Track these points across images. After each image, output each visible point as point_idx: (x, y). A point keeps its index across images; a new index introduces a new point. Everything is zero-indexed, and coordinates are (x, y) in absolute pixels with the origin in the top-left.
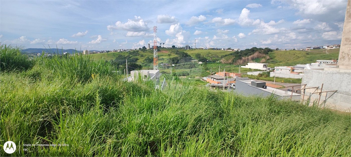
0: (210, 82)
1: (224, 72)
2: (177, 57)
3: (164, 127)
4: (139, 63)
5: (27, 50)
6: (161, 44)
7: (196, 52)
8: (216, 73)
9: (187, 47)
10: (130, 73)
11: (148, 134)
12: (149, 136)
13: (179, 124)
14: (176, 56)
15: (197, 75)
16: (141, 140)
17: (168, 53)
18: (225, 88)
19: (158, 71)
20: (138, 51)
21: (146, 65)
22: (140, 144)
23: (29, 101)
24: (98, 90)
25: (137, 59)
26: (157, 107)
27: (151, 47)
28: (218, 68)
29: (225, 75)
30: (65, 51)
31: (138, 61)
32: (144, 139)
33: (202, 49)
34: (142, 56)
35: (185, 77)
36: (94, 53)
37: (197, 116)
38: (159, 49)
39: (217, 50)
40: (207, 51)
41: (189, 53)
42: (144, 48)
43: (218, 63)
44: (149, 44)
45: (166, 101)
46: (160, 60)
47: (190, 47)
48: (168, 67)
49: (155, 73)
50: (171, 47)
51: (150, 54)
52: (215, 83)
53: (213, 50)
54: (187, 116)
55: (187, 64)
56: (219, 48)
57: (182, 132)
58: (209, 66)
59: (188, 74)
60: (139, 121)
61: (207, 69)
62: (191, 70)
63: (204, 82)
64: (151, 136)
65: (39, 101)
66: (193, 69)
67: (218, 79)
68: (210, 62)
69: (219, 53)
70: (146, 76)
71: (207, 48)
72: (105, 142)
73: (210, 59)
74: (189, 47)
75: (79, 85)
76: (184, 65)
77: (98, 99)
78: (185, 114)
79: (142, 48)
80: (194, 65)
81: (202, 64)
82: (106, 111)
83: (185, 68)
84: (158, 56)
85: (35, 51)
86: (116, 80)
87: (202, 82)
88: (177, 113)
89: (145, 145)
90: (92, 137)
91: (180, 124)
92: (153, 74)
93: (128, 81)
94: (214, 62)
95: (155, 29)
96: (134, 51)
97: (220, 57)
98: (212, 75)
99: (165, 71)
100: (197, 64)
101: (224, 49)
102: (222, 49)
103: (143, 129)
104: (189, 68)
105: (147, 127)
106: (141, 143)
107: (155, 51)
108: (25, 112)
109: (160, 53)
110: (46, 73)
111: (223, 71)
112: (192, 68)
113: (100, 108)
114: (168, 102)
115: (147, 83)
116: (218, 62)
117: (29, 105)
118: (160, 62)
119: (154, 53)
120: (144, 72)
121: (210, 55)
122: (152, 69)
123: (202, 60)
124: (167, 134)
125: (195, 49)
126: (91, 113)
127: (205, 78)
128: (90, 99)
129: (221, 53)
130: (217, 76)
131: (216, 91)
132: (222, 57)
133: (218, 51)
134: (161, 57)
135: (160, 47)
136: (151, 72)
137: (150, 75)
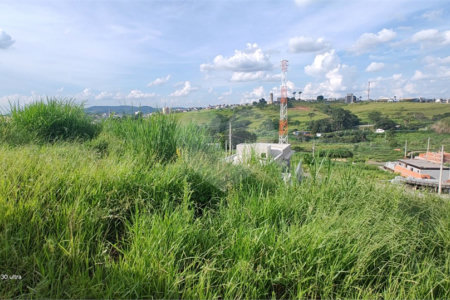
0: (403, 174)
1: (442, 153)
2: (327, 120)
3: (304, 260)
4: (251, 129)
5: (91, 109)
6: (294, 93)
7: (371, 108)
8: (417, 155)
9: (349, 98)
10: (235, 148)
11: (272, 268)
12: (274, 271)
13: (335, 256)
14: (326, 116)
15: (370, 156)
16: (258, 276)
17: (309, 110)
18: (443, 189)
19: (286, 146)
20: (250, 108)
21: (264, 134)
22: (257, 285)
23: (94, 186)
24: (186, 176)
25: (248, 123)
26: (290, 216)
27: (275, 99)
28: (425, 142)
29: (444, 161)
30: (136, 109)
31: (250, 126)
32: (263, 277)
33: (385, 101)
34: (258, 116)
35: (344, 160)
36: (177, 112)
37: (377, 246)
38: (290, 103)
39: (424, 101)
40: (398, 106)
41: (354, 110)
42: (263, 101)
43: (423, 132)
44: (272, 95)
45: (307, 207)
46: (292, 124)
47: (357, 97)
48: (308, 139)
49: (281, 150)
50: (315, 99)
51: (273, 113)
52: (416, 176)
53: (411, 104)
54: (352, 242)
55: (348, 134)
56: (427, 98)
57: (343, 276)
58: (400, 137)
59: (351, 155)
60: (257, 239)
61: (396, 145)
62: (357, 147)
63: (387, 173)
64: (277, 273)
65: (107, 187)
66: (362, 144)
67: (422, 168)
68: (403, 129)
69: (428, 109)
70: (263, 155)
71: (398, 99)
72: (199, 270)
73: (405, 123)
74: (355, 98)
75: (158, 165)
76: (341, 136)
77: (187, 191)
78: (349, 239)
79: (258, 101)
80: (365, 135)
81: (383, 135)
82: (199, 214)
83: (344, 141)
84: (289, 117)
85: (100, 110)
86: (214, 160)
87: (383, 172)
88: (331, 233)
89: (266, 287)
90: (178, 257)
91: (338, 257)
92: (277, 152)
93: (235, 163)
94: (414, 129)
95: (285, 65)
96: (244, 108)
97: (431, 117)
98: (409, 157)
99: (302, 146)
100: (372, 133)
101: (442, 100)
102: (438, 100)
103: (264, 256)
104: (353, 142)
105: (271, 254)
106: (258, 281)
107: (283, 108)
108: (90, 202)
109: (291, 112)
110: (115, 144)
111: (437, 149)
112: (359, 141)
113: (189, 208)
114: (311, 209)
115: (267, 168)
116: (426, 129)
117: (94, 192)
118: (292, 128)
119: (282, 111)
120: (262, 147)
121: (404, 114)
122: (276, 141)
123: (384, 125)
124: (309, 274)
125: (367, 103)
126: (176, 215)
127: (390, 165)
128: (175, 189)
129: (433, 109)
130: (420, 160)
131: (422, 195)
132: (436, 119)
133: (426, 105)
134: (294, 119)
135: (293, 99)
136: (274, 147)
137: (273, 153)
